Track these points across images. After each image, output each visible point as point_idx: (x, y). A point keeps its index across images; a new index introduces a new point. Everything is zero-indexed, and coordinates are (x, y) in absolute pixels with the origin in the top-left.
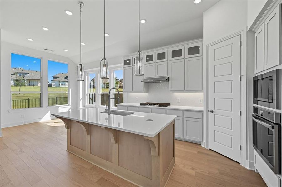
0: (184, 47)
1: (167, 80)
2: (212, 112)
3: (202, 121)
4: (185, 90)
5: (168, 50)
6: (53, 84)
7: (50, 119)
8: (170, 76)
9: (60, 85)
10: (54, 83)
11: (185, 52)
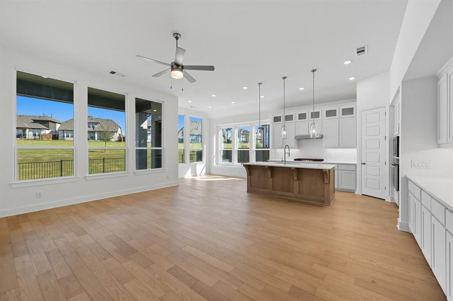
0: (339, 107)
1: (322, 137)
2: (364, 164)
3: (356, 172)
4: (339, 147)
5: (322, 110)
8: (324, 134)
11: (339, 113)
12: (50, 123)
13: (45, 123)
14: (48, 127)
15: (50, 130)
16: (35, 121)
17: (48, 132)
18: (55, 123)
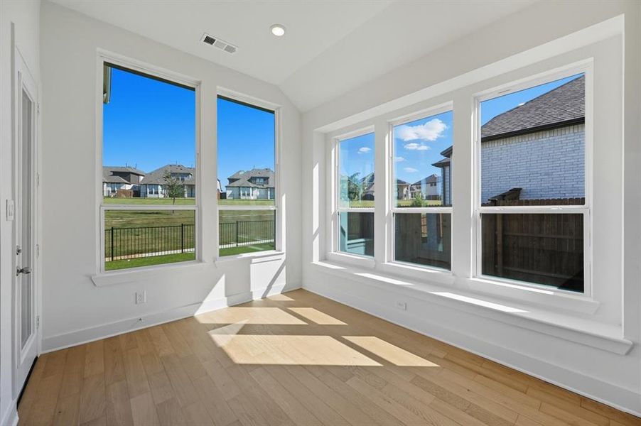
6: (229, 193)
7: (223, 305)
9: (240, 195)
10: (231, 191)
12: (131, 175)
13: (126, 175)
14: (129, 181)
15: (132, 185)
16: (115, 173)
17: (128, 187)
18: (138, 175)
